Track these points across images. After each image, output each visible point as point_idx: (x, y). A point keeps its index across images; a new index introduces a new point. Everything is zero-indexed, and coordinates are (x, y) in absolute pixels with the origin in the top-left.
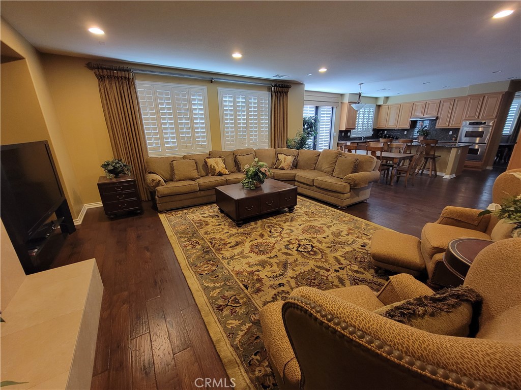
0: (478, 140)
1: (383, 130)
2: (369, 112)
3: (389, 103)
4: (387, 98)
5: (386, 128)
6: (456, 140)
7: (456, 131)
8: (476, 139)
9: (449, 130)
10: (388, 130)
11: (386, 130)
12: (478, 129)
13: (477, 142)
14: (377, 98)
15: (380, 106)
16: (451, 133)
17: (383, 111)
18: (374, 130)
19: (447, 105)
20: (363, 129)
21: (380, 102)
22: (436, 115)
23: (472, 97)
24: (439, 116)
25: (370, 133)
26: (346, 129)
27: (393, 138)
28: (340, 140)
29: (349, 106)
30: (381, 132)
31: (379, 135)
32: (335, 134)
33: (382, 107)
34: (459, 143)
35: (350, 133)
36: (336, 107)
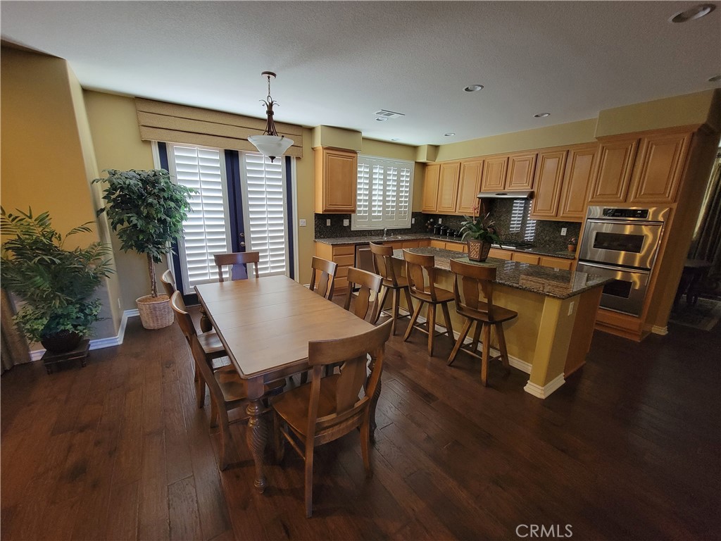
0: (622, 256)
1: (436, 217)
2: (399, 176)
3: (442, 158)
4: (436, 148)
5: (437, 212)
6: (574, 250)
7: (575, 227)
8: (618, 255)
9: (560, 225)
10: (444, 217)
11: (440, 216)
12: (624, 230)
13: (620, 262)
14: (415, 148)
15: (424, 165)
16: (564, 232)
17: (432, 173)
18: (414, 215)
19: (551, 164)
20: (386, 212)
21: (422, 158)
22: (528, 189)
23: (609, 142)
24: (535, 190)
25: (407, 222)
26: (325, 211)
27: (452, 235)
28: (322, 236)
29: (326, 156)
30: (431, 220)
31: (427, 227)
32: (303, 222)
33: (429, 167)
34: (580, 260)
35: (350, 222)
36: (298, 158)
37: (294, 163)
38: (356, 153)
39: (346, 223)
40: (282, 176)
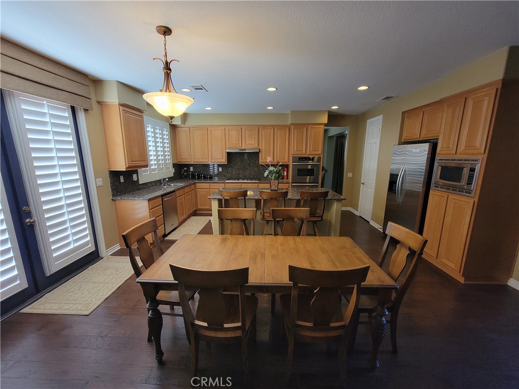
1: (188, 166)
3: (188, 124)
5: (192, 163)
8: (306, 178)
10: (194, 166)
11: (191, 165)
13: (308, 181)
17: (182, 135)
18: (175, 165)
20: (159, 165)
21: (176, 122)
22: (256, 147)
24: (260, 147)
25: (171, 172)
26: (128, 168)
27: (205, 178)
28: (119, 194)
29: (123, 113)
30: (185, 169)
31: (183, 174)
32: (100, 182)
33: (178, 128)
34: (292, 183)
35: (138, 176)
36: (86, 110)
37: (81, 116)
38: (142, 112)
39: (135, 177)
40: (70, 130)
